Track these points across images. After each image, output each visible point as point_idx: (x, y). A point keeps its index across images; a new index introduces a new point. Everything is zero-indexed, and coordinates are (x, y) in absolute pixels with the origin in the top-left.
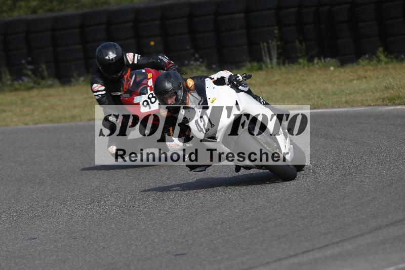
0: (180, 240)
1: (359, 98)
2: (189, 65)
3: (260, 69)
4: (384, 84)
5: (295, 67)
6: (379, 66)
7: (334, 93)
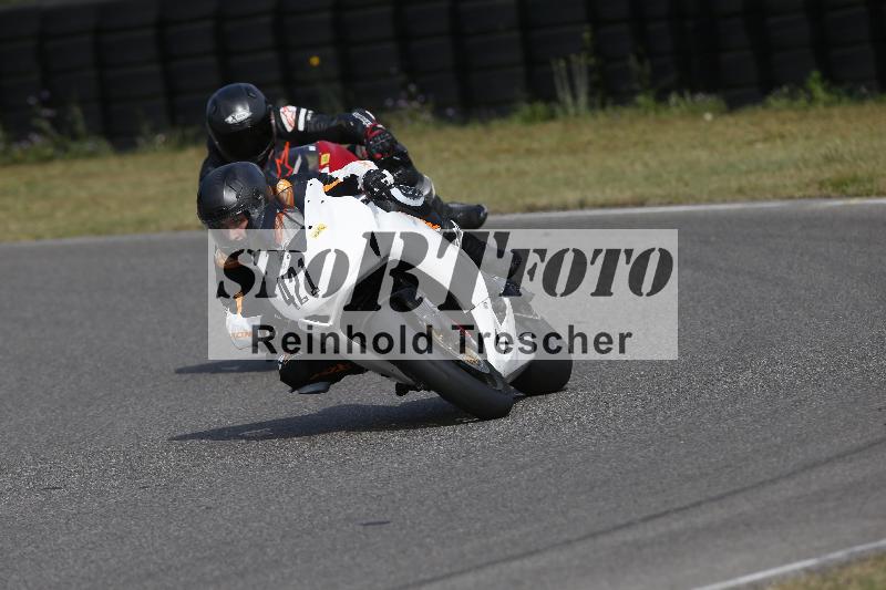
0: (376, 491)
1: (768, 181)
2: (395, 108)
3: (551, 117)
4: (823, 151)
5: (628, 112)
6: (813, 112)
7: (714, 171)
